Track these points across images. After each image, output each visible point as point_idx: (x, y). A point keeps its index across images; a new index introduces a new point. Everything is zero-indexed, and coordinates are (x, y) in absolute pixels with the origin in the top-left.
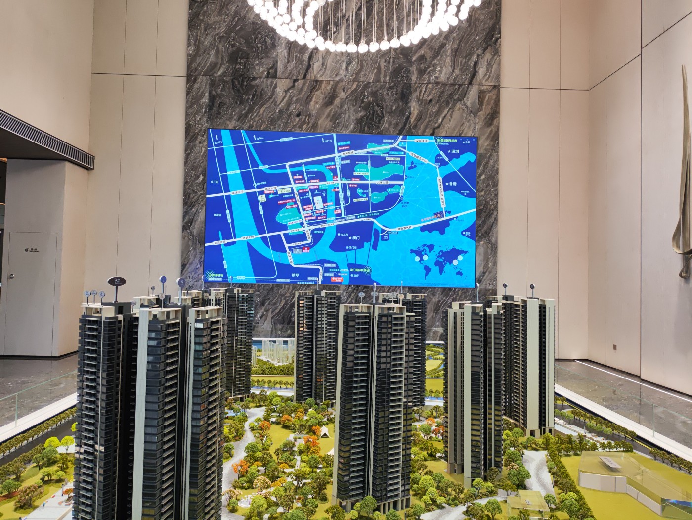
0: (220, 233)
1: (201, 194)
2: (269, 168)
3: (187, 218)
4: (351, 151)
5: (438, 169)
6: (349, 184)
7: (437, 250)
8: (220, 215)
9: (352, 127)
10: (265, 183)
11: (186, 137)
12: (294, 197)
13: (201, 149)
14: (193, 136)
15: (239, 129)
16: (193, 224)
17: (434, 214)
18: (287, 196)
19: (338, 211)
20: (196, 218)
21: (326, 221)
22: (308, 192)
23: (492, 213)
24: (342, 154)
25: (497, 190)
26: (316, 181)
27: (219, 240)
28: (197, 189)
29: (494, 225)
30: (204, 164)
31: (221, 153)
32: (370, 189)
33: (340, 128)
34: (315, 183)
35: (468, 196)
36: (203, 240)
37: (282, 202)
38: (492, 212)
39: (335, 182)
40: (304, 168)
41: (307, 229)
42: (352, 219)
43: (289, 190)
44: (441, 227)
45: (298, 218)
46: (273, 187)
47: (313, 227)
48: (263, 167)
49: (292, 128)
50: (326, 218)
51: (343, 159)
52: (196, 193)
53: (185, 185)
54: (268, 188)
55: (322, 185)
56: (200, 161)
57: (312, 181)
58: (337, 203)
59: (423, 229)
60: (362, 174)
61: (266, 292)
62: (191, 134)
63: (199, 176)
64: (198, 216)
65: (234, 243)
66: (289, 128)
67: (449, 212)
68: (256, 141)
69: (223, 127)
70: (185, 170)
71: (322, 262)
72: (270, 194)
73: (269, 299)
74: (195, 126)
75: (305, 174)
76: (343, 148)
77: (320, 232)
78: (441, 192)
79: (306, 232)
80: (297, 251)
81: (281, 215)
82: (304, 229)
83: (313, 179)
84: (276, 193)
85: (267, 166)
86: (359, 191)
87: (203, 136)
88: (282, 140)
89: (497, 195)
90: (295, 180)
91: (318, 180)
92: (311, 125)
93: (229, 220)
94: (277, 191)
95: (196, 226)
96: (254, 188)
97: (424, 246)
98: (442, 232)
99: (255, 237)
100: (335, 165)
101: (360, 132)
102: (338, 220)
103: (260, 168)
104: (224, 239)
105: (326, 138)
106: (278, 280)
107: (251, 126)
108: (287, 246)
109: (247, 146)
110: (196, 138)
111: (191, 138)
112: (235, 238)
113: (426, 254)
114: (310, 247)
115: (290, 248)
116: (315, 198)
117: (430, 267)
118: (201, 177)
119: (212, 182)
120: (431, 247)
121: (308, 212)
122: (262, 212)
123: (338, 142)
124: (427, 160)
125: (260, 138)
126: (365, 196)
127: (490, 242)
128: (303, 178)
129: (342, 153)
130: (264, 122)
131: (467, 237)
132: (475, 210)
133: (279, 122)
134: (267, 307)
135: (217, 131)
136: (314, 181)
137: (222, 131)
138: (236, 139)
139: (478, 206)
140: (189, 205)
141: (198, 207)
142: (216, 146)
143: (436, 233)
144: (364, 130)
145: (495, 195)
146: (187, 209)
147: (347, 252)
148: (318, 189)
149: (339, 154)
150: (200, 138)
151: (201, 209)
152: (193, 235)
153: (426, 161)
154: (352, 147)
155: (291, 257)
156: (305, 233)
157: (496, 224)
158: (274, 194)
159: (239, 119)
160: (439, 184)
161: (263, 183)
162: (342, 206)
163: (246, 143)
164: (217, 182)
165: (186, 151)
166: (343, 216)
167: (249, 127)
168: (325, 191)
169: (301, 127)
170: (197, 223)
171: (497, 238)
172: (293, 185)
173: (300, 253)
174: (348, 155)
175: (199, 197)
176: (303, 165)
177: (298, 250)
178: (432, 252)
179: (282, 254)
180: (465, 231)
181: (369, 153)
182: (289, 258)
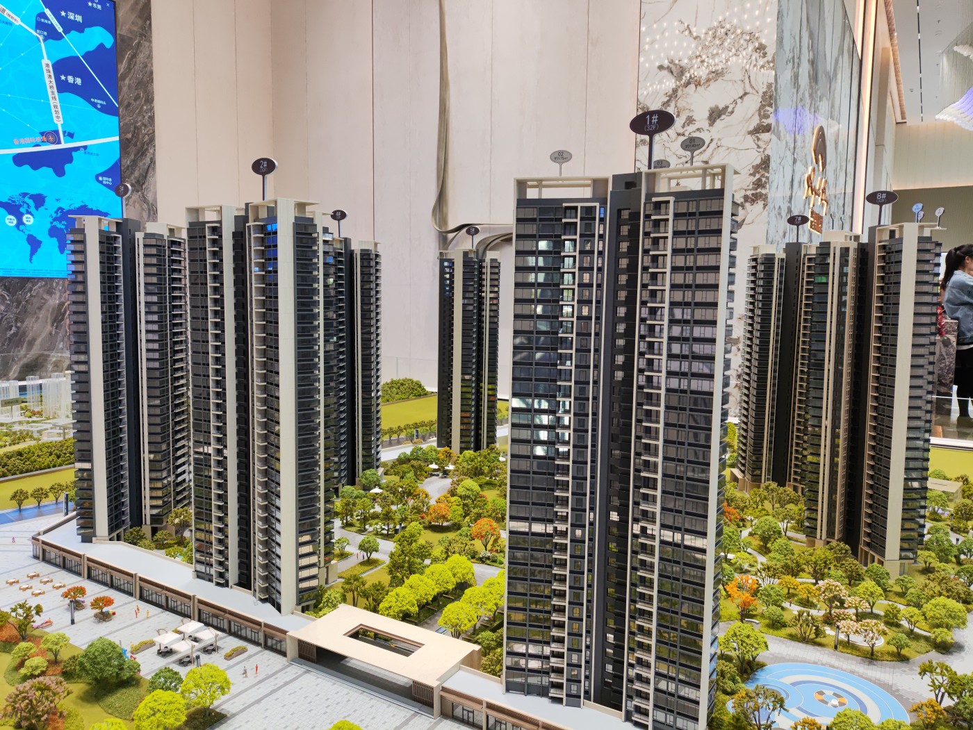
5: (42, 44)
7: (51, 206)
17: (42, 134)
23: (147, 149)
29: (150, 170)
35: (104, 110)
44: (58, 161)
59: (20, 160)
67: (71, 135)
78: (53, 93)
97: (24, 195)
98: (60, 172)
113: (28, 212)
117: (39, 238)
120: (39, 200)
124: (18, 19)
127: (145, 200)
131: (107, 186)
132: (117, 138)
139: (122, 132)
143: (47, 172)
145: (150, 117)
153: (18, 22)
157: (154, 169)
160: (46, 75)
171: (155, 193)
178: (41, 209)
180: (103, 174)
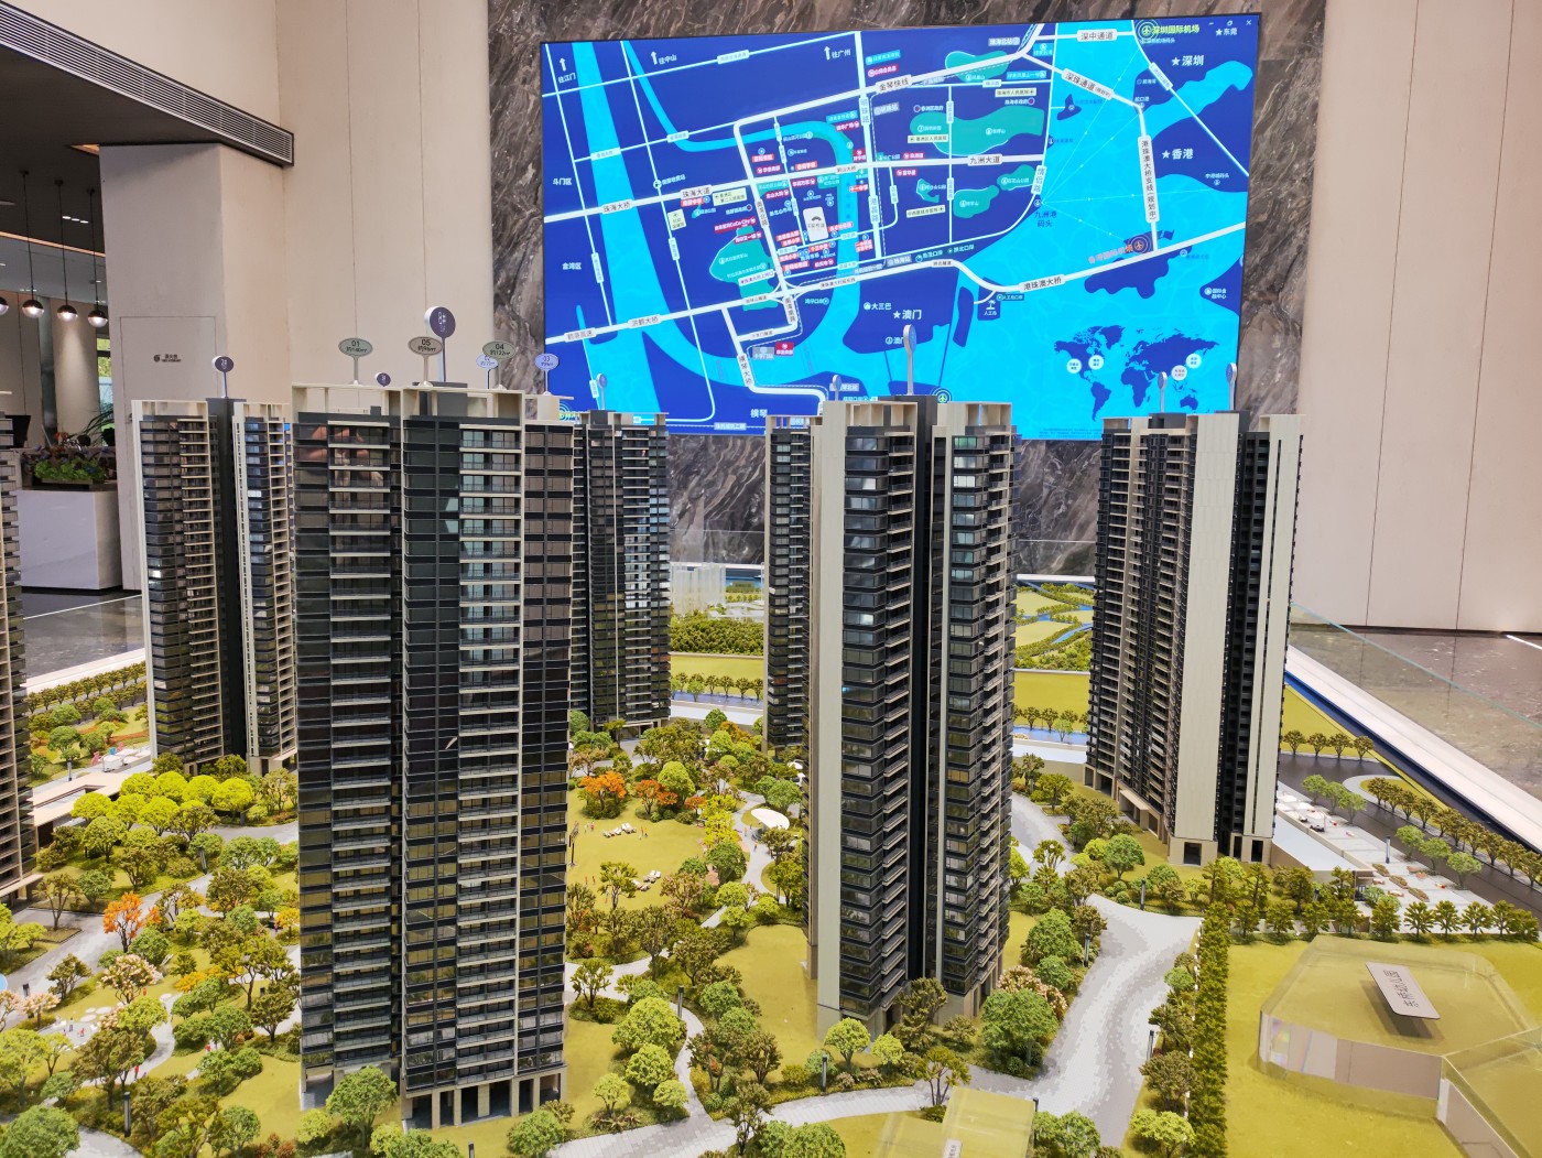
0: (579, 310)
1: (532, 215)
2: (692, 139)
3: (503, 275)
4: (900, 79)
5: (1141, 116)
6: (895, 170)
7: (1128, 343)
8: (577, 266)
9: (904, 9)
10: (683, 177)
11: (491, 71)
12: (753, 214)
13: (526, 98)
14: (506, 67)
15: (615, 39)
16: (517, 290)
17: (1126, 242)
18: (737, 210)
19: (867, 245)
20: (522, 276)
21: (833, 273)
22: (789, 198)
23: (1293, 233)
24: (877, 88)
25: (1310, 167)
26: (808, 165)
27: (577, 327)
28: (521, 202)
29: (1296, 267)
30: (535, 138)
31: (574, 103)
32: (951, 180)
33: (872, 14)
34: (808, 171)
35: (1225, 186)
36: (541, 330)
37: (724, 226)
38: (1292, 229)
39: (859, 166)
40: (778, 133)
41: (788, 295)
42: (901, 264)
43: (741, 195)
44: (1143, 278)
45: (764, 266)
46: (702, 188)
47: (801, 290)
48: (677, 137)
49: (747, 24)
50: (835, 264)
51: (877, 100)
52: (519, 211)
53: (493, 194)
54: (689, 190)
55: (825, 175)
56: (525, 128)
57: (799, 167)
58: (864, 223)
59: (1092, 284)
60: (930, 139)
61: (691, 456)
62: (503, 61)
63: (524, 170)
64: (527, 270)
65: (612, 335)
66: (741, 25)
67: (1169, 235)
68: (659, 67)
69: (578, 37)
70: (493, 154)
71: (822, 379)
72: (694, 207)
73: (698, 473)
74: (511, 38)
75: (781, 147)
76: (881, 71)
77: (821, 301)
78: (1149, 180)
79: (783, 302)
80: (764, 353)
81: (722, 262)
82: (779, 294)
83: (801, 162)
84: (710, 205)
85: (686, 134)
86: (923, 188)
87: (530, 64)
88: (721, 59)
89: (1308, 182)
90: (754, 166)
91: (813, 164)
92: (795, 12)
93: (600, 279)
94: (711, 197)
95: (524, 296)
96: (655, 193)
97: (1094, 330)
98: (1147, 291)
99: (661, 319)
100: (858, 119)
101: (925, 23)
102: (866, 269)
103: (669, 139)
104: (588, 325)
105: (835, 45)
106: (718, 426)
107: (645, 28)
108: (737, 340)
109: (636, 82)
110: (516, 68)
111: (503, 72)
112: (614, 322)
113: (1097, 353)
114: (794, 341)
115: (745, 345)
116: (809, 213)
117: (1107, 386)
118: (531, 172)
119: (556, 182)
120: (1113, 334)
121: (790, 250)
122: (676, 256)
123: (866, 54)
124: (1111, 91)
125: (668, 59)
126: (936, 199)
127: (1280, 314)
128: (777, 161)
129: (878, 84)
130: (676, 13)
131: (1218, 301)
132: (1243, 225)
133: (713, 12)
134: (692, 491)
135: (563, 49)
136: (804, 166)
137: (576, 46)
138: (610, 65)
139: (1251, 213)
140: (505, 243)
141: (527, 247)
142: (562, 87)
143: (1129, 293)
144: (937, 16)
145: (1304, 180)
146: (501, 254)
147: (888, 352)
148: (815, 188)
149: (871, 89)
150: (523, 69)
151: (533, 252)
152: (517, 318)
153: (1110, 94)
154: (904, 67)
155: (748, 369)
156: (781, 306)
157: (1303, 264)
158: (704, 206)
159: (615, 11)
160: (1142, 156)
161: (678, 178)
162: (876, 230)
163: (634, 74)
164: (568, 182)
165: (492, 105)
166: (879, 256)
167: (639, 31)
168: (833, 191)
169: (770, 21)
170: (526, 287)
171: (1302, 302)
172: (752, 181)
173: (771, 356)
174: (894, 88)
175: (526, 223)
176: (776, 124)
177: (764, 349)
178: (1116, 346)
179: (725, 361)
180: (1212, 285)
181: (949, 80)
182: (743, 371)
